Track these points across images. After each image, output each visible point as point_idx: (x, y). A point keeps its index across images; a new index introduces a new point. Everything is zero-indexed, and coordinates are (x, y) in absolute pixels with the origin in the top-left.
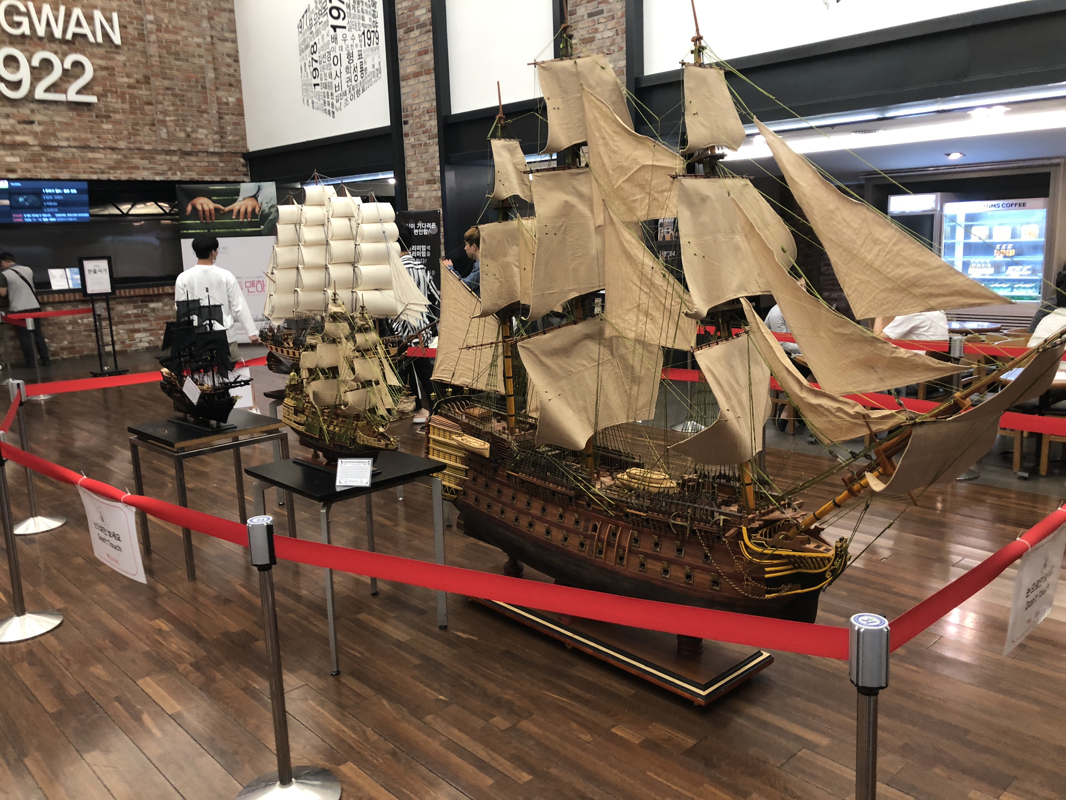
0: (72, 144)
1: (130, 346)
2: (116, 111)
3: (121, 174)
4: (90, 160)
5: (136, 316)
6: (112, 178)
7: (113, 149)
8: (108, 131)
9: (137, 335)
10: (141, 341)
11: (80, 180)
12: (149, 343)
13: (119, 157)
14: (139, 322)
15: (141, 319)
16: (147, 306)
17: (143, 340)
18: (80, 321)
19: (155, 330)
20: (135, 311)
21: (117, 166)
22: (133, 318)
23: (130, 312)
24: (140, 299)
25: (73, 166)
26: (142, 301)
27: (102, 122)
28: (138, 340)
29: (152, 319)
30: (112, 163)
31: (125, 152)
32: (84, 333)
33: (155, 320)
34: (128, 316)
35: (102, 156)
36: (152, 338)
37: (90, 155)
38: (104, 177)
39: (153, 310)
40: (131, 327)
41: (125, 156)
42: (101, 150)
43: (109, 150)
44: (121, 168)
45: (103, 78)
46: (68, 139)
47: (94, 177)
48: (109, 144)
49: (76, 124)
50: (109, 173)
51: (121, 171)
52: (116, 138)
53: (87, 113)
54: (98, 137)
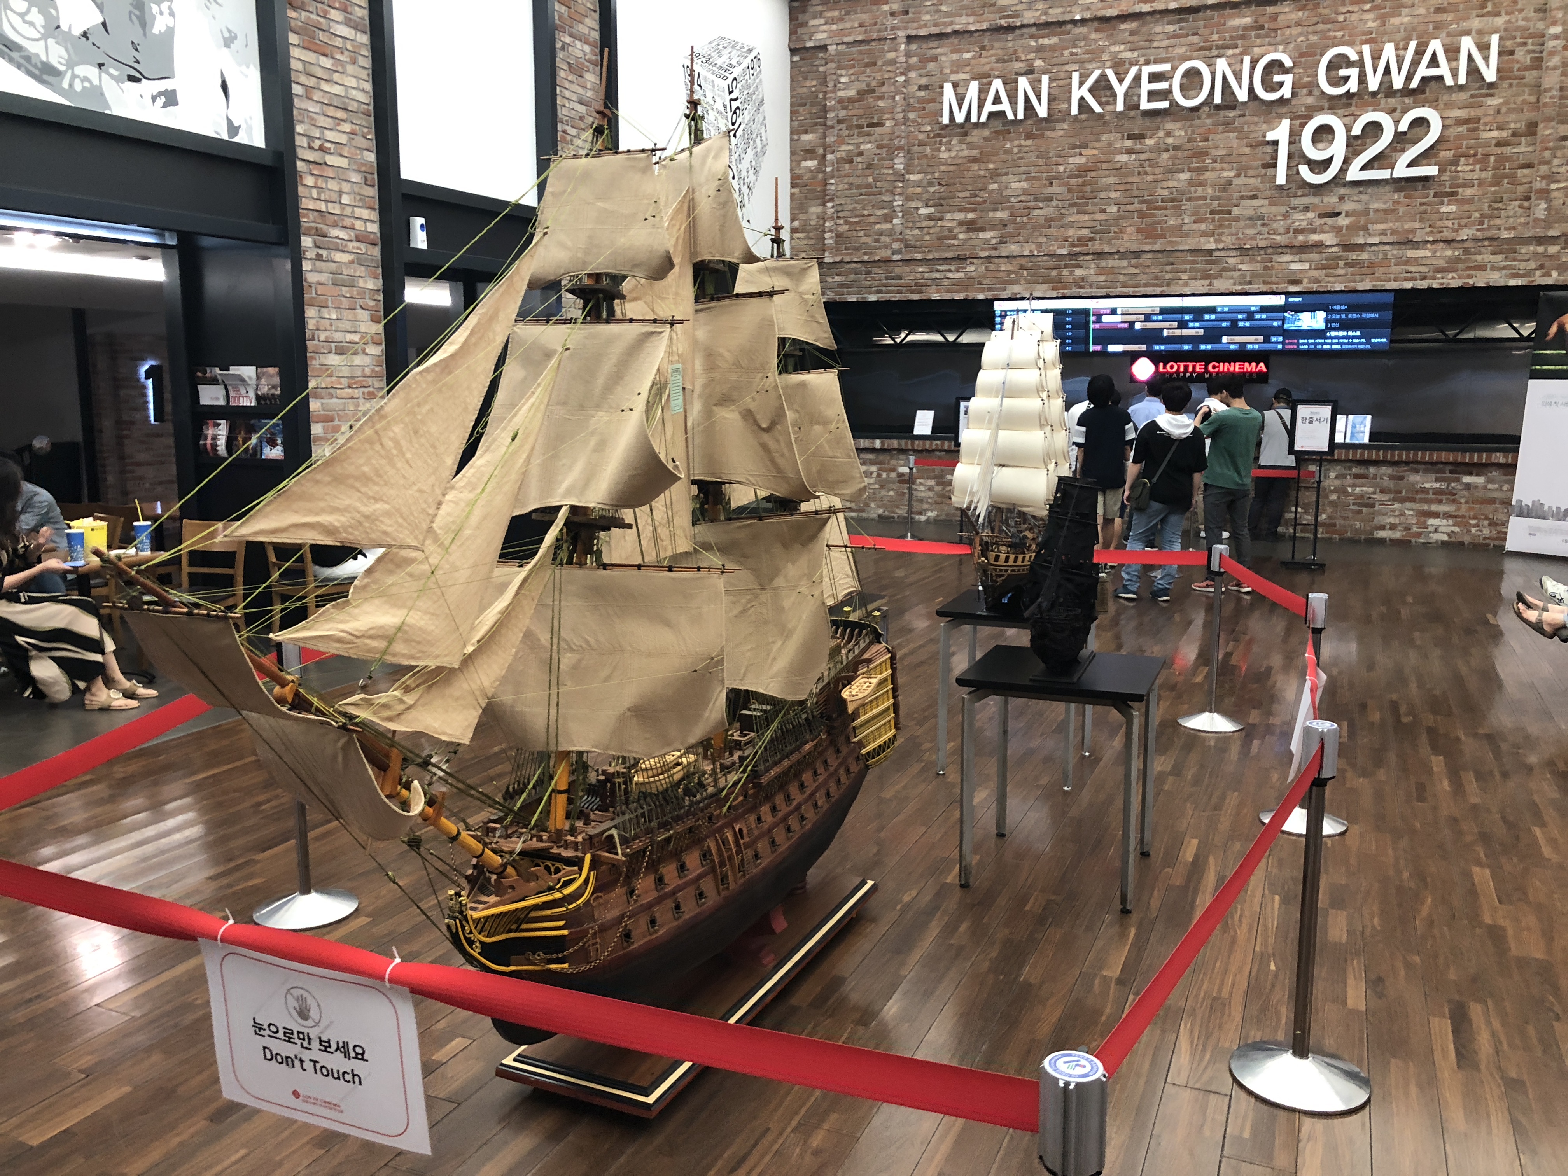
0: (1385, 239)
1: (1419, 535)
2: (1468, 184)
3: (1453, 278)
4: (1408, 262)
5: (1437, 492)
6: (1435, 286)
7: (1448, 242)
8: (1447, 216)
9: (1431, 521)
10: (1436, 531)
11: (1386, 290)
12: (1449, 535)
13: (1457, 253)
14: (1440, 502)
15: (1444, 498)
16: (1458, 480)
17: (1441, 529)
18: (1350, 490)
19: (1463, 517)
20: (1437, 485)
21: (1451, 266)
22: (1431, 496)
23: (1427, 485)
24: (1449, 467)
25: (1380, 272)
26: (1451, 472)
27: (1442, 203)
28: (1431, 529)
29: (1463, 500)
30: (1442, 263)
31: (1466, 245)
32: (1352, 507)
33: (1467, 503)
34: (1424, 491)
35: (1428, 253)
36: (1456, 529)
37: (1411, 253)
38: (1423, 285)
39: (1468, 486)
40: (1426, 507)
41: (1466, 251)
42: (1429, 246)
43: (1442, 244)
44: (1456, 271)
45: (1459, 137)
46: (1383, 233)
47: (1408, 285)
48: (1447, 235)
49: (1401, 210)
50: (1434, 278)
51: (1454, 275)
52: (1459, 225)
53: (1420, 192)
54: (1430, 226)
